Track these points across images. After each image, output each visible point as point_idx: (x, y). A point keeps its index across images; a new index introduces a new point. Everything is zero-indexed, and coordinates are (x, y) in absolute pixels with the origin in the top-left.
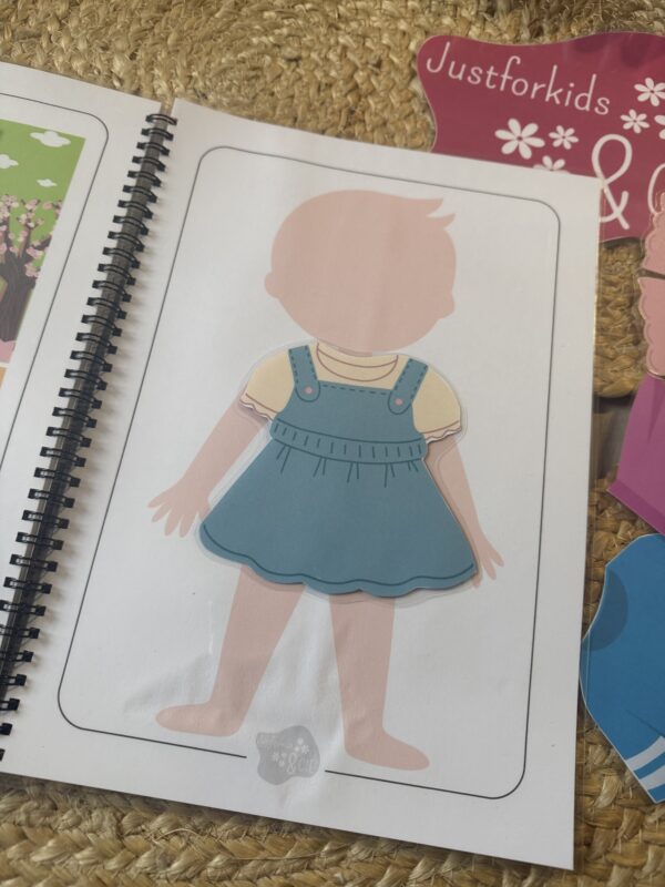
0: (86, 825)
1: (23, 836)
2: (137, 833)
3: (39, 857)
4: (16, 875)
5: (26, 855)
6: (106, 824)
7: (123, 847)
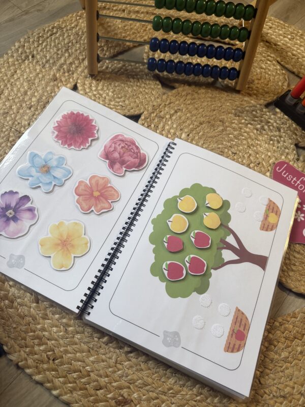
0: (108, 356)
1: (89, 351)
2: (121, 364)
3: (92, 359)
4: (84, 362)
5: (88, 357)
6: (114, 357)
7: (116, 366)
